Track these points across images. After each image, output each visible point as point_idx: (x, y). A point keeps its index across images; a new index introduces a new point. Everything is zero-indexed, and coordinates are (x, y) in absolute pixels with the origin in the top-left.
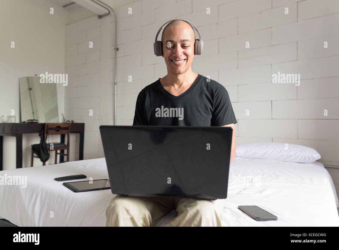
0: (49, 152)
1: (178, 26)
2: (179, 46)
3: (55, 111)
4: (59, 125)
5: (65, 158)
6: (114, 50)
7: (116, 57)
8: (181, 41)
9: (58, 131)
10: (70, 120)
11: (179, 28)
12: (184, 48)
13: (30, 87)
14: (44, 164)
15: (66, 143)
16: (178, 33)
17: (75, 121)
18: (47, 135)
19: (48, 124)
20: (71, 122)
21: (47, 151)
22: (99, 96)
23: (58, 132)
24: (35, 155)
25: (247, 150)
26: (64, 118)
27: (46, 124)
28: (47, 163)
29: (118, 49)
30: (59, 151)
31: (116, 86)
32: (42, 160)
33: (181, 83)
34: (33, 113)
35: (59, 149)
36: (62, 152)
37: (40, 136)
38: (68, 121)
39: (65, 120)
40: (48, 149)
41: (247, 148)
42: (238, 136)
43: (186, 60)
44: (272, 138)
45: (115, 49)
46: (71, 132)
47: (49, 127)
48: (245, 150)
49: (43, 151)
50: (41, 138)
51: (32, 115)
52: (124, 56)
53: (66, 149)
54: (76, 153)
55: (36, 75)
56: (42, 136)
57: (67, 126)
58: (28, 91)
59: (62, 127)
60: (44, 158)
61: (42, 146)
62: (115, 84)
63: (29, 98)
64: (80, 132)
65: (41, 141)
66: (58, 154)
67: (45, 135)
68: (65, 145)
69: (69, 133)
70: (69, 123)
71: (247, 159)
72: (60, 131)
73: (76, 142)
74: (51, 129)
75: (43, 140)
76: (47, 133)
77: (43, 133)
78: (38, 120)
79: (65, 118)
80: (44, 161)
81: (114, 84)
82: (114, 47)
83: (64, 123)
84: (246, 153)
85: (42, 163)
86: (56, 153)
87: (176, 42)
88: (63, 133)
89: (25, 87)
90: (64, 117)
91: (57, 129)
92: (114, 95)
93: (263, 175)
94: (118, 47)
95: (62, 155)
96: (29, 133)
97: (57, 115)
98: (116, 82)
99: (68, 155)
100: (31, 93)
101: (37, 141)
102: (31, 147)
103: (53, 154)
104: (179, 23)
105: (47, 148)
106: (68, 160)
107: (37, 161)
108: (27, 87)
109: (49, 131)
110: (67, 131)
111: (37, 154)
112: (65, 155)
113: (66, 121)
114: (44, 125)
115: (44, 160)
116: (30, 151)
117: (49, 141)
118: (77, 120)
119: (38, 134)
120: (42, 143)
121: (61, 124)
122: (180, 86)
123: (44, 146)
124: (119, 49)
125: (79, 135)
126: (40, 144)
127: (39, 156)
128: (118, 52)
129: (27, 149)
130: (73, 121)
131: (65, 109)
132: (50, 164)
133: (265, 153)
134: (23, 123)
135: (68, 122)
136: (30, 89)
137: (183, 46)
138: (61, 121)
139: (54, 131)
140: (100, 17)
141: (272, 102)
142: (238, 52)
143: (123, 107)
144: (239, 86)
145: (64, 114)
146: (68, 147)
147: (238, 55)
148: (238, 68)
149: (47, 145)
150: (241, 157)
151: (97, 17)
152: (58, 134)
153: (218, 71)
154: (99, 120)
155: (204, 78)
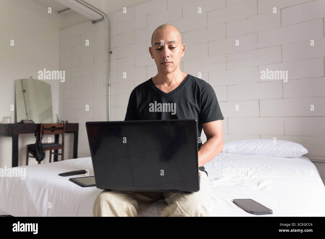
0: (44, 151)
1: (165, 30)
2: (167, 47)
3: (49, 111)
4: (55, 126)
5: (60, 157)
6: (108, 54)
7: (109, 60)
8: (168, 43)
9: (53, 131)
10: (65, 121)
11: (166, 31)
13: (24, 89)
14: (39, 163)
15: (60, 142)
16: (165, 36)
17: (70, 122)
19: (43, 124)
20: (65, 123)
21: (43, 150)
22: (93, 97)
24: (30, 154)
25: (238, 147)
26: (58, 118)
27: (42, 124)
28: (42, 162)
29: (111, 52)
30: (53, 151)
31: (109, 87)
32: (37, 160)
33: (170, 82)
34: (27, 114)
35: (53, 149)
36: (56, 151)
37: (36, 136)
38: (62, 121)
39: (59, 121)
40: (43, 149)
41: (239, 144)
42: (228, 134)
44: (260, 135)
45: (108, 52)
46: (66, 132)
47: (45, 127)
48: (236, 147)
49: (39, 151)
50: (37, 138)
51: (26, 116)
52: (117, 59)
53: (60, 148)
54: (70, 152)
55: (31, 77)
56: (38, 136)
57: (62, 126)
58: (22, 93)
59: (57, 127)
60: (40, 158)
61: (37, 146)
62: (109, 85)
63: (23, 100)
64: (74, 132)
65: (37, 141)
66: (53, 153)
67: (41, 135)
68: (60, 144)
69: (64, 133)
70: (64, 123)
72: (56, 131)
73: (70, 141)
74: (47, 129)
75: (39, 140)
76: (43, 133)
77: (38, 132)
78: (34, 120)
79: (59, 119)
80: (39, 161)
81: (107, 85)
82: (108, 51)
83: (58, 124)
84: (237, 149)
85: (37, 162)
86: (51, 153)
88: (57, 133)
91: (53, 129)
92: (107, 96)
94: (112, 50)
95: (56, 154)
96: (25, 133)
97: (52, 116)
98: (109, 83)
99: (62, 154)
100: (25, 95)
101: (32, 141)
102: (26, 147)
103: (47, 153)
104: (166, 27)
105: (42, 148)
106: (63, 159)
107: (33, 161)
108: (21, 89)
109: (45, 132)
110: (62, 131)
111: (32, 154)
112: (60, 154)
113: (60, 122)
114: (39, 125)
115: (39, 159)
116: (25, 151)
117: (44, 141)
119: (34, 134)
120: (38, 143)
121: (56, 124)
122: (170, 84)
123: (39, 145)
124: (113, 52)
125: (73, 135)
126: (35, 144)
127: (35, 156)
128: (112, 55)
129: (21, 149)
130: (67, 122)
131: (59, 110)
132: (44, 163)
133: (255, 149)
134: (18, 124)
135: (62, 123)
136: (24, 91)
137: (171, 48)
138: (55, 121)
139: (49, 131)
140: (94, 22)
141: (260, 101)
142: (226, 54)
143: (116, 107)
144: (228, 86)
145: (58, 115)
146: (62, 146)
147: (226, 57)
148: (226, 70)
149: (42, 145)
150: (232, 153)
151: (91, 22)
152: (52, 134)
153: (208, 73)
154: (93, 120)
155: (193, 77)
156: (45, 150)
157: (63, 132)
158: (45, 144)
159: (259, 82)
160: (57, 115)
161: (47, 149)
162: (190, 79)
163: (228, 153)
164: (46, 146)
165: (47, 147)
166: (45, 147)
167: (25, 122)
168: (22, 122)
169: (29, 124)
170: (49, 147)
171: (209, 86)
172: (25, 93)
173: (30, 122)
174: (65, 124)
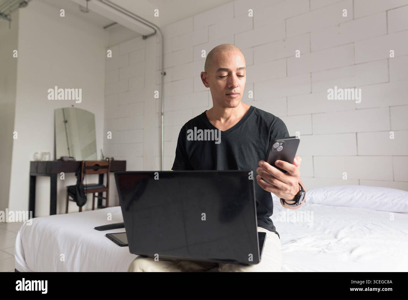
0: (86, 195)
2: (234, 74)
3: (93, 146)
4: (98, 163)
5: (104, 202)
6: (161, 75)
7: (163, 83)
9: (96, 170)
10: (110, 157)
13: (66, 119)
14: (80, 210)
15: (105, 184)
17: (116, 159)
18: (84, 175)
19: (85, 162)
20: (110, 160)
21: (84, 194)
22: (143, 129)
23: (96, 172)
24: (70, 198)
25: (327, 196)
26: (102, 155)
27: (84, 162)
28: (84, 208)
29: (165, 74)
30: (97, 194)
31: (163, 116)
32: (78, 205)
33: (228, 117)
34: (68, 149)
35: (97, 192)
36: (101, 194)
37: (77, 176)
38: (107, 158)
39: (103, 157)
40: (85, 192)
41: (327, 192)
42: (314, 177)
44: (359, 180)
45: (162, 73)
46: (111, 171)
47: (87, 165)
48: (324, 195)
49: (80, 194)
50: (77, 178)
51: (67, 151)
52: (172, 81)
53: (104, 191)
55: (73, 106)
56: (79, 175)
57: (107, 164)
58: (64, 124)
59: (101, 165)
60: (81, 202)
61: (78, 187)
62: (162, 114)
63: (65, 133)
65: (78, 182)
66: (96, 197)
67: (82, 174)
68: (104, 186)
70: (109, 161)
71: (327, 206)
72: (99, 170)
74: (89, 168)
75: (80, 180)
76: (85, 173)
77: (79, 172)
78: (74, 157)
79: (104, 155)
81: (161, 114)
82: (161, 72)
83: (103, 161)
84: (326, 198)
85: (77, 208)
86: (94, 196)
87: (231, 70)
88: (102, 172)
89: (60, 120)
90: (103, 153)
91: (96, 167)
92: (160, 127)
93: (351, 228)
94: (166, 71)
95: (100, 198)
97: (96, 151)
98: (163, 112)
99: (107, 198)
100: (67, 126)
101: (73, 182)
102: (66, 189)
103: (90, 196)
105: (84, 190)
106: (107, 206)
107: (73, 206)
108: (63, 120)
109: (87, 171)
110: (106, 170)
111: (72, 197)
112: (104, 198)
113: (105, 159)
114: (80, 163)
115: (80, 204)
116: (65, 193)
117: (86, 182)
118: (118, 158)
119: (74, 174)
120: (79, 185)
121: (100, 162)
122: (227, 120)
123: (81, 187)
124: (167, 74)
126: (76, 185)
127: (75, 200)
128: (165, 77)
129: (62, 191)
130: (113, 158)
131: (104, 144)
132: (87, 210)
133: (351, 199)
134: (58, 161)
135: (107, 160)
136: (66, 122)
138: (99, 158)
139: (92, 170)
140: (145, 37)
141: (358, 134)
142: (311, 73)
143: (171, 141)
144: (313, 115)
145: (103, 150)
146: (107, 189)
147: (311, 77)
148: (311, 93)
149: (84, 186)
150: (319, 204)
151: (141, 38)
152: (96, 173)
153: (287, 97)
154: (143, 156)
155: (257, 110)
156: (86, 193)
157: (108, 171)
158: (87, 186)
159: (356, 109)
160: (101, 150)
161: (90, 191)
162: (253, 112)
163: (313, 203)
164: (88, 188)
165: (89, 190)
166: (86, 190)
167: (65, 159)
168: (62, 159)
169: (69, 161)
170: (92, 188)
171: (278, 119)
172: (67, 124)
173: (70, 159)
174: (110, 162)
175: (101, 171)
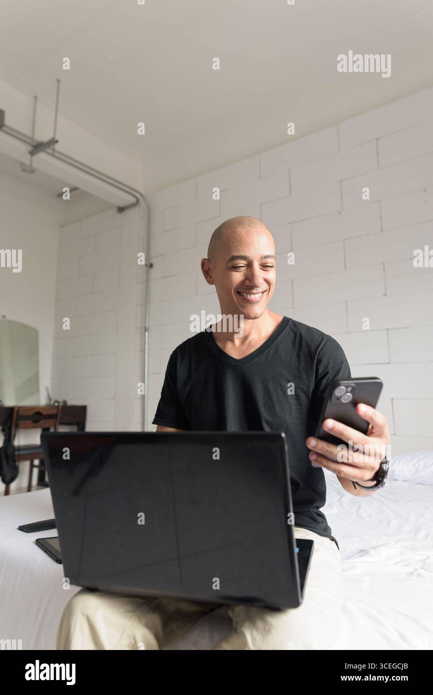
0: (17, 464)
2: (256, 265)
3: (34, 382)
4: (40, 410)
6: (145, 268)
7: (148, 281)
8: (259, 258)
9: (37, 421)
10: (61, 400)
12: (264, 268)
14: (7, 491)
17: (72, 402)
18: (16, 430)
19: (19, 407)
20: (61, 404)
21: (15, 461)
22: (115, 354)
23: (37, 424)
26: (49, 396)
27: (16, 408)
28: (13, 485)
29: (151, 266)
30: (36, 462)
31: (147, 334)
32: (4, 481)
35: (36, 458)
36: (43, 461)
37: (4, 432)
38: (56, 402)
39: (50, 400)
40: (16, 458)
41: (419, 460)
43: (265, 293)
45: (146, 265)
46: (61, 423)
47: (21, 414)
48: (414, 466)
49: (7, 462)
50: (5, 435)
52: (163, 278)
55: (4, 317)
56: (7, 431)
57: (54, 412)
59: (44, 413)
60: (9, 476)
61: (6, 451)
62: (146, 330)
64: (77, 424)
65: (5, 441)
66: (36, 466)
67: (14, 428)
69: (58, 425)
70: (58, 406)
71: (419, 486)
72: (42, 421)
74: (25, 418)
75: (9, 439)
76: (17, 426)
77: (9, 425)
78: (2, 399)
79: (52, 396)
80: (7, 482)
81: (143, 329)
82: (146, 262)
83: (49, 406)
86: (32, 466)
87: (252, 258)
88: (46, 426)
90: (50, 393)
91: (36, 417)
92: (143, 351)
94: (153, 261)
95: (42, 468)
97: (38, 390)
98: (147, 325)
103: (25, 466)
105: (14, 455)
109: (21, 423)
110: (53, 421)
113: (52, 402)
114: (11, 409)
115: (7, 479)
117: (19, 442)
118: (74, 401)
120: (7, 446)
121: (44, 408)
123: (9, 451)
124: (155, 265)
125: (75, 428)
126: (2, 448)
128: (153, 271)
130: (65, 402)
131: (52, 379)
135: (56, 404)
137: (264, 267)
138: (43, 402)
139: (29, 422)
140: (121, 210)
142: (384, 264)
143: (160, 374)
144: (389, 331)
145: (50, 389)
147: (384, 269)
148: (385, 295)
149: (14, 449)
151: (115, 210)
152: (36, 427)
153: (346, 302)
154: (114, 399)
155: (295, 324)
156: (18, 461)
157: (56, 423)
158: (20, 448)
160: (47, 388)
161: (24, 458)
162: (288, 327)
164: (21, 452)
165: (24, 454)
166: (19, 455)
170: (30, 452)
171: (330, 339)
174: (60, 407)
175: (45, 423)
